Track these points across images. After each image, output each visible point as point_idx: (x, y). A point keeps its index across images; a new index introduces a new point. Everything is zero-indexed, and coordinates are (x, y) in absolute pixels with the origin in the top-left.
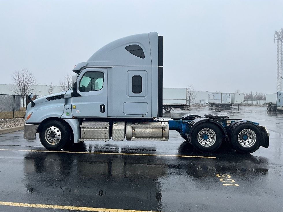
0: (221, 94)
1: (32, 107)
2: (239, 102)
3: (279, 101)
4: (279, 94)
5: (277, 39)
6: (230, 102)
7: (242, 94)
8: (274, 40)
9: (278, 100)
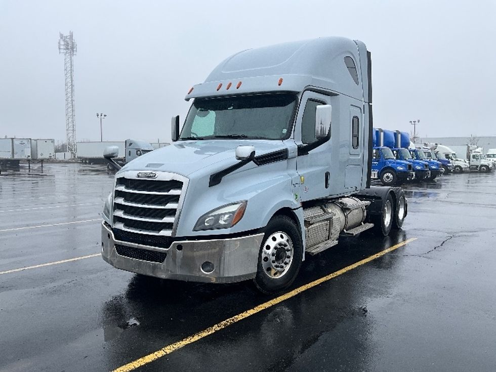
0: (11, 140)
1: (210, 186)
2: (46, 156)
3: (130, 155)
4: (128, 145)
5: (64, 49)
6: (29, 156)
7: (50, 141)
8: (60, 49)
9: (128, 154)
